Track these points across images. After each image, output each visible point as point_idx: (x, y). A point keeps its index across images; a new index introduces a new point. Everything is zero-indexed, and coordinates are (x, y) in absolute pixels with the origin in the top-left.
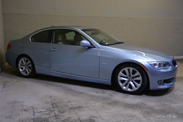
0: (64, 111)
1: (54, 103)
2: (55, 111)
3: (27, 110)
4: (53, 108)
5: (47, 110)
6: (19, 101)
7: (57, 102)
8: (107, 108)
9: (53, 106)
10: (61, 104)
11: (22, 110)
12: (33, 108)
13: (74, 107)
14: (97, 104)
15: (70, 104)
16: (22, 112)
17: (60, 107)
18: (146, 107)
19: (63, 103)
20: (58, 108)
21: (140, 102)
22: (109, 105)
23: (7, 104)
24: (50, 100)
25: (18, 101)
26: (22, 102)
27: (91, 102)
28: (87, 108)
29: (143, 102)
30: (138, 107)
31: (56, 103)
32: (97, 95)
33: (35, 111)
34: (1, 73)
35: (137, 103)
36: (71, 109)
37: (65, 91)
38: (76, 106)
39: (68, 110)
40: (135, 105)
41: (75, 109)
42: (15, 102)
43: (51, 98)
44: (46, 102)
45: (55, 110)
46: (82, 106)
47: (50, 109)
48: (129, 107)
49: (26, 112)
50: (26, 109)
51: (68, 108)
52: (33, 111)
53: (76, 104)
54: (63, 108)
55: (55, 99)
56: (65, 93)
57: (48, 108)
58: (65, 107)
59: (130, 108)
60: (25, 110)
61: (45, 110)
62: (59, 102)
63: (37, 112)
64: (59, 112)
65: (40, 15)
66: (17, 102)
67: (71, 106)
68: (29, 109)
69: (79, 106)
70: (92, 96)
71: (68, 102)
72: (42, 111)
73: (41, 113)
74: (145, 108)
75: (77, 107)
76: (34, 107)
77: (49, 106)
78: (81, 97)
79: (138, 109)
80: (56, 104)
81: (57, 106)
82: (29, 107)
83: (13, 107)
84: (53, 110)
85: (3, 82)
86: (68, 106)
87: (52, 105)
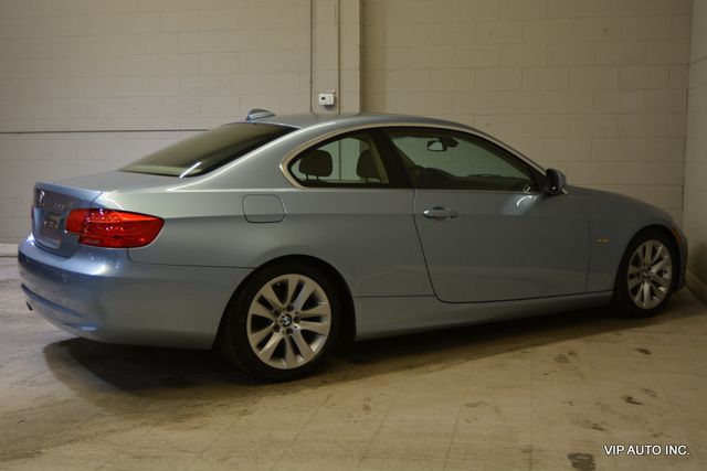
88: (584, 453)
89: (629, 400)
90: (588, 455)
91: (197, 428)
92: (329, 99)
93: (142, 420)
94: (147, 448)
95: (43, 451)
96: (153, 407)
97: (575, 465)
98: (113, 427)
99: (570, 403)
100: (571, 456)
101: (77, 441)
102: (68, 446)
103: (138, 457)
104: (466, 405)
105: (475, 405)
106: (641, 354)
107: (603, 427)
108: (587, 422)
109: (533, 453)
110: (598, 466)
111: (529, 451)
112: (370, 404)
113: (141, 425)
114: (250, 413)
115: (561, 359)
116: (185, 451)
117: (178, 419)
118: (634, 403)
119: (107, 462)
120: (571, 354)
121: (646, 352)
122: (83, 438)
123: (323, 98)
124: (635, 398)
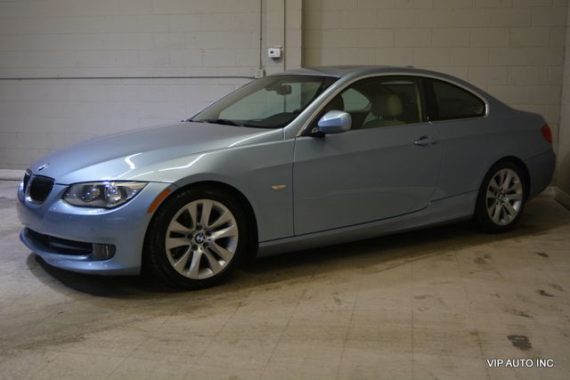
88: (520, 334)
89: (542, 293)
90: (524, 337)
91: (205, 317)
92: (277, 53)
93: (160, 311)
94: (170, 334)
95: (85, 336)
96: (165, 300)
97: (515, 344)
98: (137, 316)
99: (497, 295)
100: (511, 338)
101: (112, 328)
102: (105, 332)
103: (165, 341)
104: (416, 298)
105: (423, 297)
106: (541, 257)
107: (529, 314)
108: (515, 311)
109: (480, 336)
110: (533, 345)
111: (475, 333)
112: (340, 297)
113: (160, 315)
114: (245, 305)
115: (479, 261)
116: (201, 336)
117: (189, 310)
118: (546, 295)
119: (140, 345)
120: (486, 257)
121: (544, 255)
122: (116, 326)
123: (272, 52)
124: (546, 292)
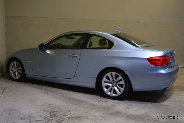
0: (62, 121)
1: (52, 112)
2: (52, 121)
3: (24, 119)
4: (51, 117)
5: (44, 119)
6: (17, 108)
7: (56, 110)
8: (108, 119)
9: (51, 115)
10: (60, 113)
11: (18, 118)
12: (30, 117)
13: (73, 117)
14: (98, 114)
15: (69, 113)
16: (19, 120)
17: (58, 116)
18: (150, 118)
19: (62, 111)
20: (56, 117)
21: (144, 114)
22: (110, 115)
23: (4, 111)
24: (49, 108)
25: (15, 108)
26: (20, 110)
27: (92, 112)
28: (86, 118)
29: (147, 114)
30: (142, 118)
31: (54, 111)
32: (98, 104)
33: (31, 119)
34: (1, 78)
35: (140, 114)
36: (70, 119)
37: (65, 99)
38: (75, 115)
39: (66, 119)
40: (138, 116)
41: (74, 118)
42: (12, 109)
43: (50, 107)
44: (45, 111)
45: (52, 119)
46: (81, 116)
47: (48, 117)
48: (131, 119)
49: (22, 120)
50: (23, 117)
51: (66, 117)
52: (30, 119)
53: (75, 114)
54: (61, 118)
55: (54, 108)
56: (66, 101)
57: (46, 117)
58: (63, 116)
59: (133, 119)
60: (22, 119)
61: (42, 119)
62: (57, 111)
63: (34, 121)
64: (56, 121)
65: (43, 18)
66: (14, 110)
67: (70, 115)
68: (26, 117)
69: (78, 116)
70: (93, 105)
71: (67, 111)
72: (39, 120)
73: (38, 121)
74: (149, 120)
75: (76, 117)
76: (32, 115)
77: (47, 114)
78: (82, 106)
79: (141, 121)
80: (55, 113)
81: (55, 115)
82: (26, 116)
83: (10, 115)
84: (50, 119)
85: (3, 87)
86: (67, 115)
87: (50, 113)
